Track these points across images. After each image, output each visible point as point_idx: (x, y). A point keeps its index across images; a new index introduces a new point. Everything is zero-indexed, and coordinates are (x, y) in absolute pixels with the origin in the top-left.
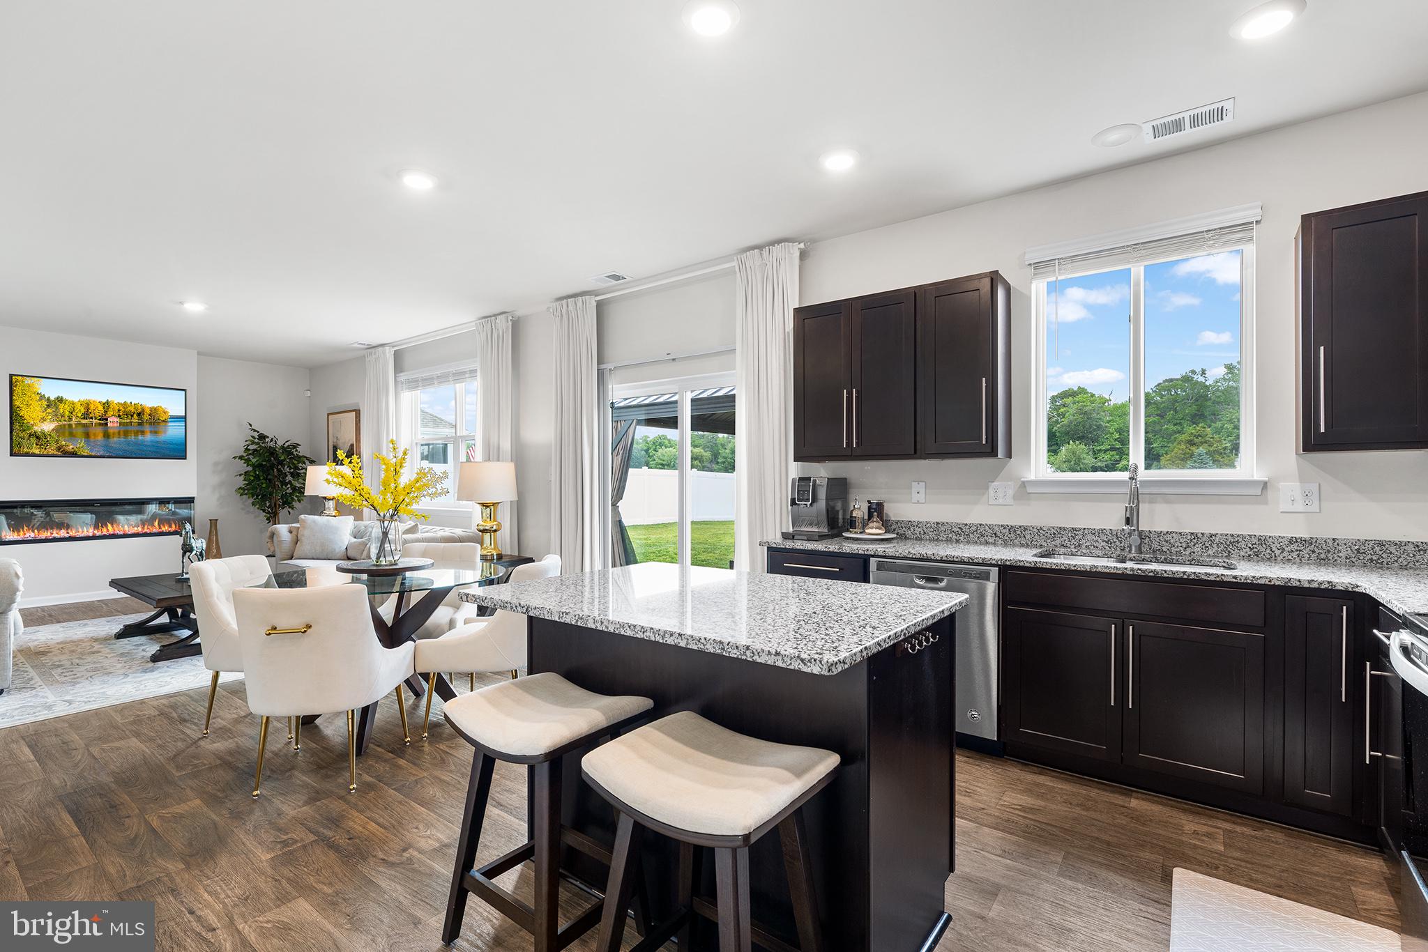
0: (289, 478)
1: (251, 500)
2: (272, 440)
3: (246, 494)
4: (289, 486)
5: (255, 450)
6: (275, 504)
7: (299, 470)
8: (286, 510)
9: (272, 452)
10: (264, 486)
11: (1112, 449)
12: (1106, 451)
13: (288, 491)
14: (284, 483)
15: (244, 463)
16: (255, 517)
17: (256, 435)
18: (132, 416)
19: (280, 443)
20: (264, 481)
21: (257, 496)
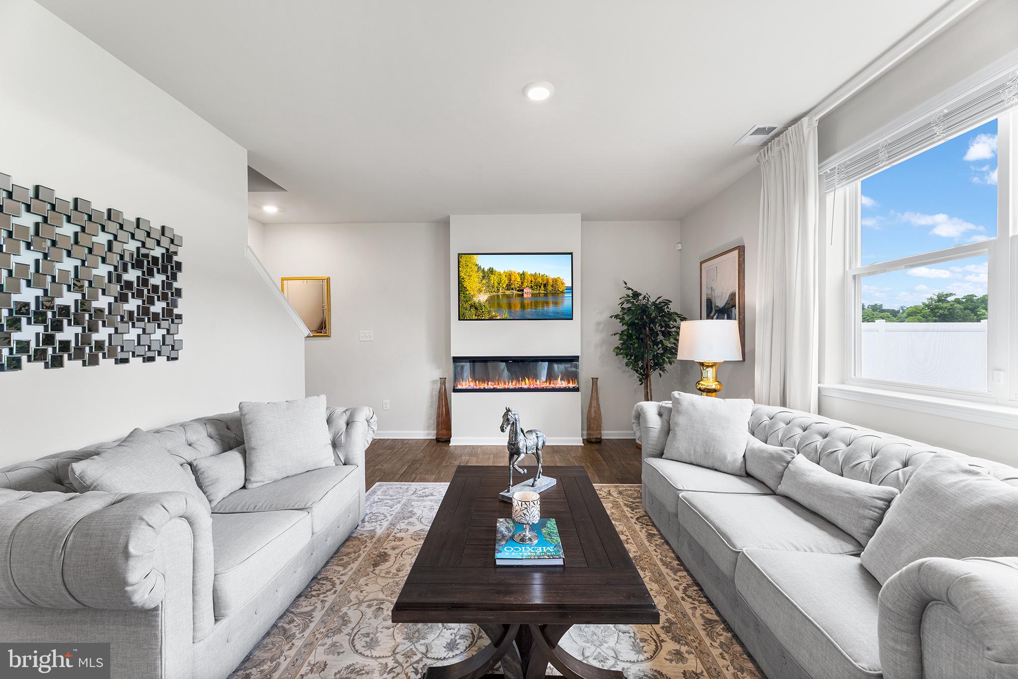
0: (660, 337)
1: (626, 360)
2: (645, 297)
3: (621, 354)
4: (660, 346)
5: (629, 309)
6: (647, 365)
7: (670, 328)
8: (658, 371)
9: (644, 309)
10: (636, 345)
13: (659, 351)
14: (656, 343)
15: (620, 322)
16: (630, 376)
17: (630, 293)
18: (540, 287)
19: (652, 300)
20: (636, 341)
21: (631, 356)
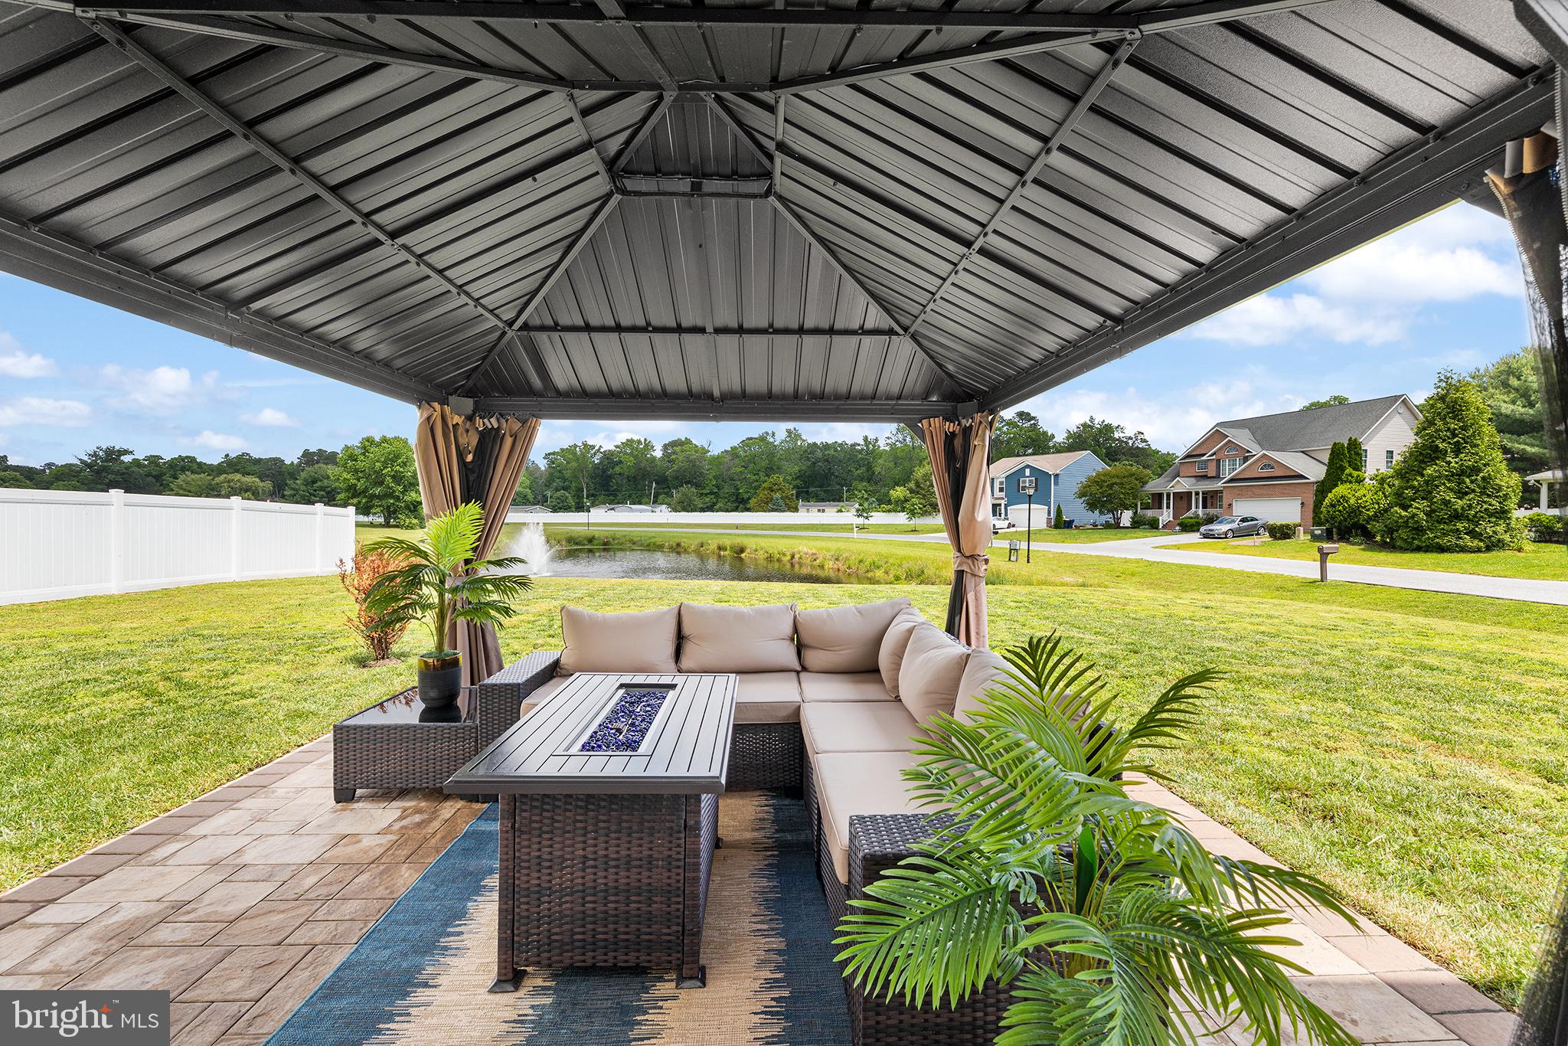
11: (711, 493)
12: (706, 494)
